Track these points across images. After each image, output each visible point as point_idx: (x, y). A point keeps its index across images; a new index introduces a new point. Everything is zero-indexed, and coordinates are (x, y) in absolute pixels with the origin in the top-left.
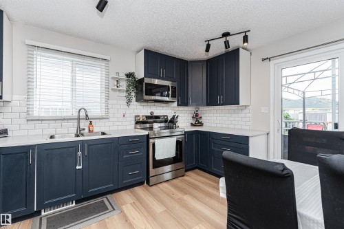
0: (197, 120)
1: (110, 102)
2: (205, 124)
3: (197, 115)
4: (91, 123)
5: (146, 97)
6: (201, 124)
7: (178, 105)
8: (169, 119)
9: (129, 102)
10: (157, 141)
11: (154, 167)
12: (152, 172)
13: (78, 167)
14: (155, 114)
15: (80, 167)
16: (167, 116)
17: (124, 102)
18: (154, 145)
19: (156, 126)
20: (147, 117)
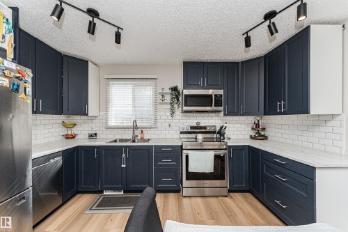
1: (159, 113)
2: (270, 138)
3: (257, 125)
4: (142, 132)
5: (185, 108)
6: (265, 138)
7: (225, 115)
8: (217, 130)
9: (173, 112)
10: (191, 153)
11: (187, 179)
12: (186, 183)
13: (123, 166)
14: (201, 125)
15: (124, 166)
16: (215, 126)
17: (169, 114)
18: (187, 156)
19: (200, 137)
20: (192, 128)
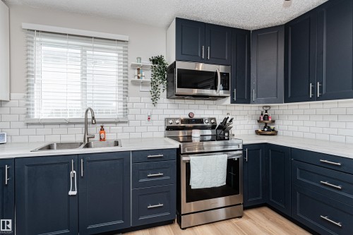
0: (267, 126)
1: (131, 99)
3: (266, 117)
4: (102, 129)
5: (179, 91)
6: (274, 133)
7: (233, 102)
8: (218, 124)
9: (155, 98)
10: (192, 159)
11: (188, 200)
13: (71, 193)
14: (196, 117)
15: (75, 193)
16: (215, 119)
17: (148, 99)
19: (196, 134)
20: (184, 121)
